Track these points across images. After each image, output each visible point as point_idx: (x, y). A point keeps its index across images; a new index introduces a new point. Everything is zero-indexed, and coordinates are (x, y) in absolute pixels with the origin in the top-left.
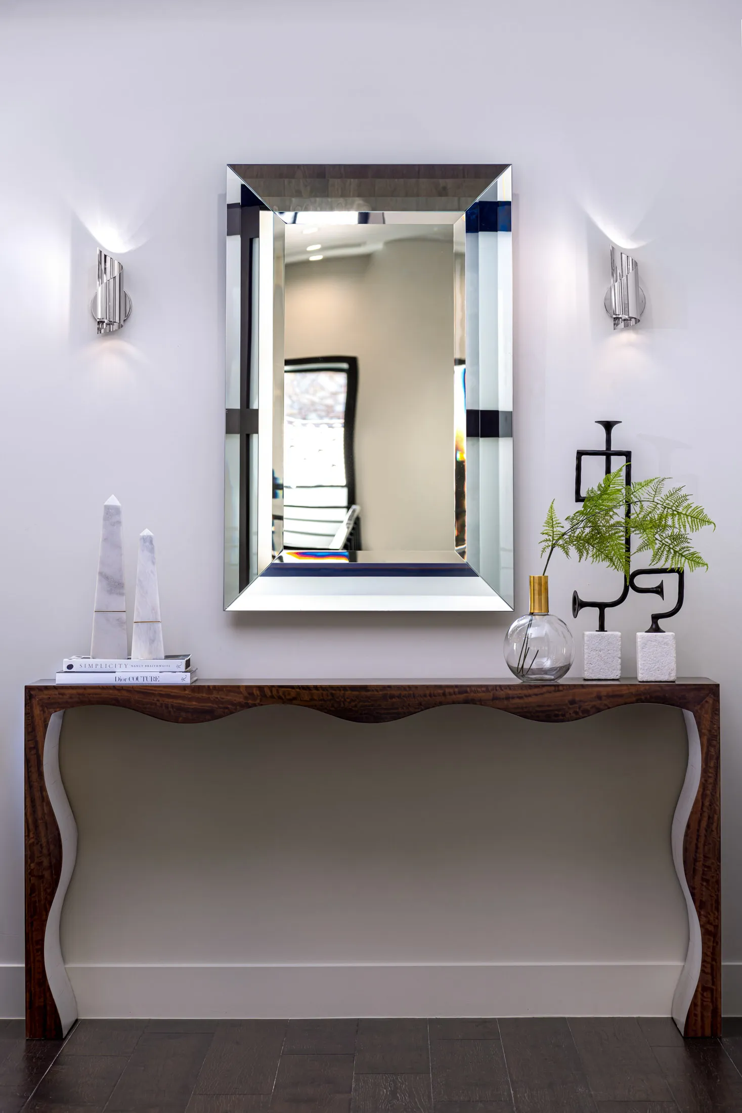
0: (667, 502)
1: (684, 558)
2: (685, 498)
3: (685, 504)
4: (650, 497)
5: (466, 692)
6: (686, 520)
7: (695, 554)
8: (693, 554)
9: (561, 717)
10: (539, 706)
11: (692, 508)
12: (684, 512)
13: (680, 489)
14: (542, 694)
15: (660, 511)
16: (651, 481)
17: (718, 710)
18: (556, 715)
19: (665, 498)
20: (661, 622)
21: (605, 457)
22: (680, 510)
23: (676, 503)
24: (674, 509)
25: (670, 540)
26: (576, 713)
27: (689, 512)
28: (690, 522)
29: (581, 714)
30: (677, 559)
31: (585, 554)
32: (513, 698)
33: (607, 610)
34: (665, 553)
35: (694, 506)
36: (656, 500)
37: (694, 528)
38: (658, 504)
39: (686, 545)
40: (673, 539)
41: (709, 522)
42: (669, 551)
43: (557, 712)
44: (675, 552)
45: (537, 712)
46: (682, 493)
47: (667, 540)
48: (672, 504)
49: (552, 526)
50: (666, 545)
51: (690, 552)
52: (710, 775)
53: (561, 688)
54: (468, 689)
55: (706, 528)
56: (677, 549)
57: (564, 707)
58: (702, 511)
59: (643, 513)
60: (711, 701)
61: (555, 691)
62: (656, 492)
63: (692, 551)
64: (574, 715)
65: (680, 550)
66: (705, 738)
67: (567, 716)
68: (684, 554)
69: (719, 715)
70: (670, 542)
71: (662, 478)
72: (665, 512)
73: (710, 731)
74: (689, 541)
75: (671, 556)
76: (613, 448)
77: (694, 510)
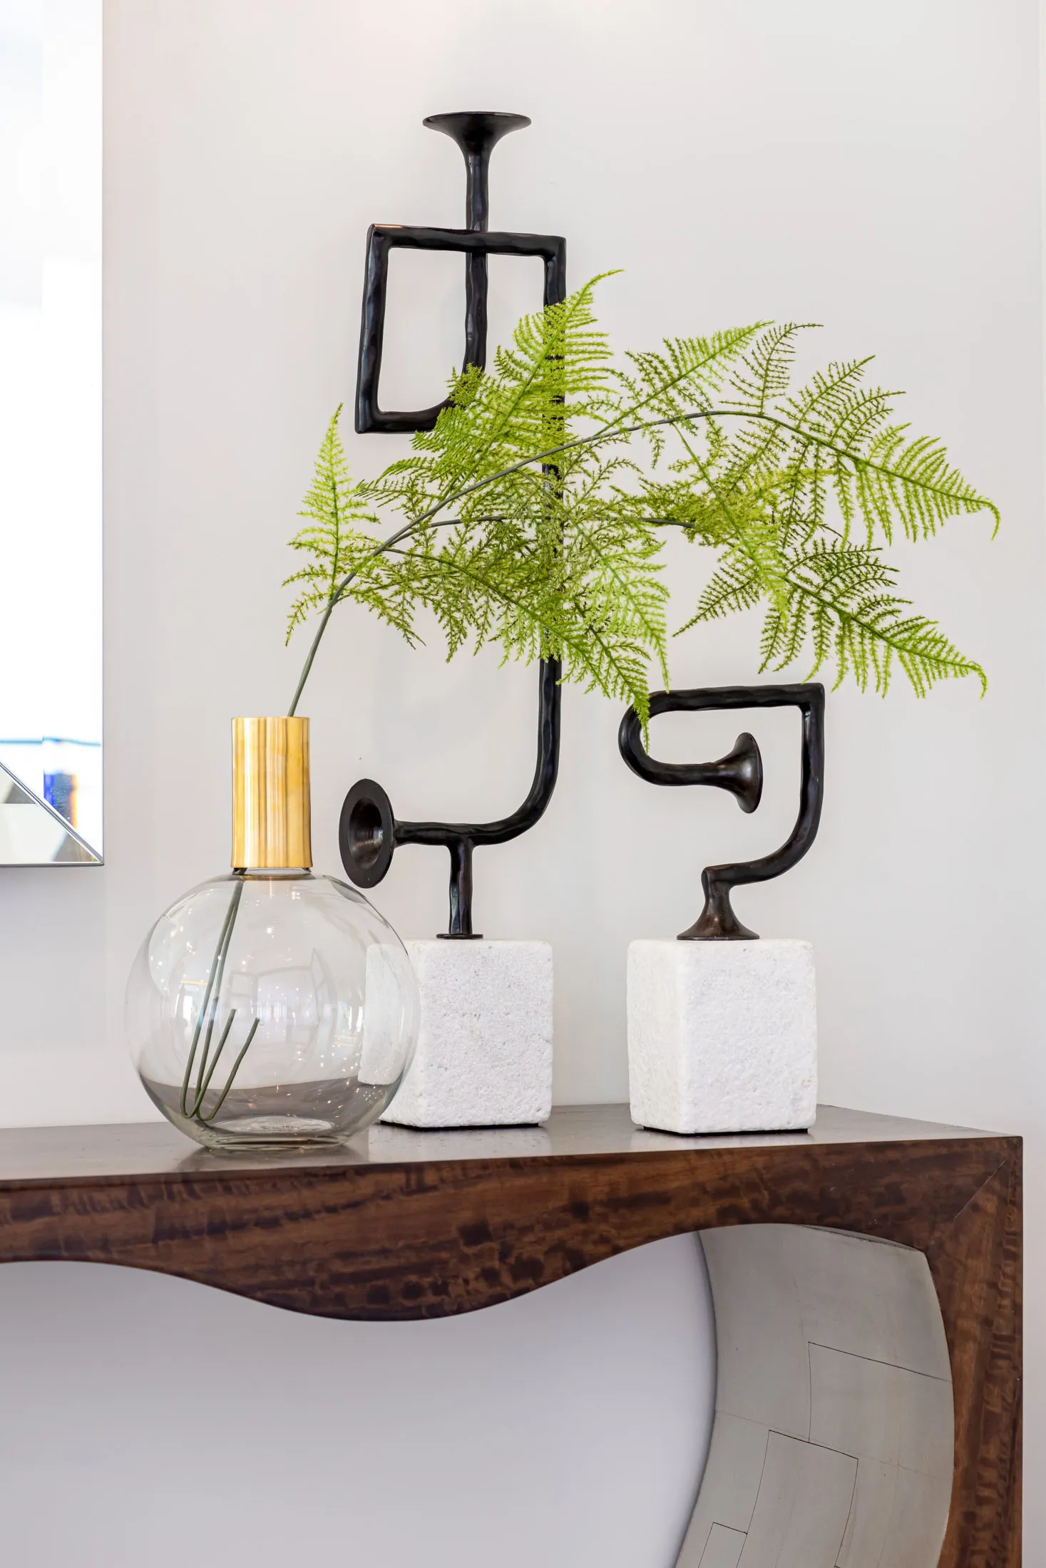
0: (813, 417)
1: (881, 644)
2: (877, 403)
3: (880, 428)
4: (746, 399)
5: (43, 1210)
6: (887, 492)
7: (919, 627)
8: (913, 626)
9: (430, 1298)
10: (346, 1256)
11: (906, 444)
12: (877, 462)
13: (854, 370)
14: (354, 1205)
15: (790, 453)
16: (742, 335)
17: (1016, 1237)
18: (413, 1291)
19: (802, 406)
20: (742, 899)
21: (462, 256)
22: (864, 452)
23: (847, 424)
24: (840, 445)
25: (817, 570)
26: (490, 1276)
27: (894, 459)
28: (903, 501)
29: (506, 1279)
30: (857, 647)
31: (472, 631)
32: (239, 1226)
33: (480, 854)
34: (809, 621)
35: (910, 437)
36: (769, 411)
37: (918, 521)
38: (778, 424)
39: (880, 591)
40: (829, 568)
41: (972, 502)
42: (820, 615)
43: (413, 1278)
44: (846, 619)
45: (338, 1279)
46: (866, 384)
47: (804, 571)
48: (830, 427)
49: (334, 514)
50: (806, 592)
51: (902, 618)
52: (986, 1493)
53: (430, 1178)
54: (55, 1198)
55: (961, 523)
56: (852, 606)
57: (444, 1255)
58: (938, 460)
59: (723, 462)
60: (990, 1205)
61: (407, 1191)
62: (765, 377)
63: (906, 613)
64: (482, 1286)
65: (861, 611)
66: (970, 1352)
67: (456, 1289)
68: (878, 628)
69: (1017, 1257)
70: (817, 580)
71: (780, 323)
72: (810, 462)
73: (987, 1322)
74: (889, 575)
75: (834, 632)
76: (497, 223)
77: (911, 453)
